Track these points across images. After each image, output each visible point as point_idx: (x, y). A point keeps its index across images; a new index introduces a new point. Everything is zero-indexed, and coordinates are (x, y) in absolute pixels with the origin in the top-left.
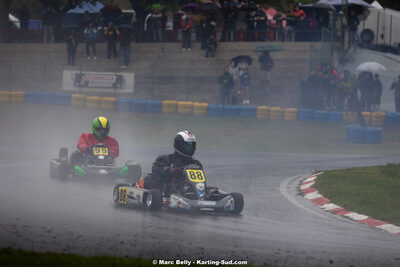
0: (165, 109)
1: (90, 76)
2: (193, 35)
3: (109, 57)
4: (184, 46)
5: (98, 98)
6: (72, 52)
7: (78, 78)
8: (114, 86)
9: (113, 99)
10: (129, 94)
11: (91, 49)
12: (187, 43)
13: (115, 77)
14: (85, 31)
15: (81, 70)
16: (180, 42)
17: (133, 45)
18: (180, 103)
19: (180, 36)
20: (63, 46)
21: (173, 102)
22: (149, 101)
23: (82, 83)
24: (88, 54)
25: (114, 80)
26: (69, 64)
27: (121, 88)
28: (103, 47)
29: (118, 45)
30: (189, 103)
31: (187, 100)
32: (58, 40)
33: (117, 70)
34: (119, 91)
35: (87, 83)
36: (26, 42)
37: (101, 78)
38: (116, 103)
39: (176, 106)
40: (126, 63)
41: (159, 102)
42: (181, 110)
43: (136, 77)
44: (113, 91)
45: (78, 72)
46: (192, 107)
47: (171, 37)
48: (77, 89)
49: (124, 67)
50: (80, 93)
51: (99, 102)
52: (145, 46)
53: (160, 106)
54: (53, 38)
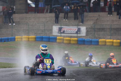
0: (100, 43)
1: (65, 28)
2: (113, 9)
3: (75, 19)
4: (109, 14)
5: (69, 38)
6: (57, 17)
7: (60, 29)
8: (77, 33)
9: (76, 39)
10: (84, 36)
11: (66, 16)
12: (110, 12)
13: (77, 29)
14: (64, 8)
15: (61, 25)
16: (107, 12)
17: (85, 14)
18: (107, 40)
19: (107, 9)
20: (53, 15)
21: (104, 40)
22: (93, 40)
23: (62, 32)
24: (64, 18)
25: (77, 30)
26: (56, 23)
27: (80, 34)
28: (71, 15)
29: (78, 13)
30: (112, 40)
31: (111, 39)
32: (51, 12)
33: (78, 25)
34: (79, 35)
35: (64, 31)
36: (35, 13)
37: (70, 29)
38: (77, 41)
39: (105, 42)
40: (82, 22)
41: (97, 40)
42: (108, 44)
43: (87, 29)
44: (76, 35)
45: (60, 27)
46: (113, 42)
47: (103, 10)
48: (60, 34)
49: (81, 24)
50: (61, 36)
51: (70, 40)
52: (91, 14)
53: (98, 42)
54: (49, 11)
